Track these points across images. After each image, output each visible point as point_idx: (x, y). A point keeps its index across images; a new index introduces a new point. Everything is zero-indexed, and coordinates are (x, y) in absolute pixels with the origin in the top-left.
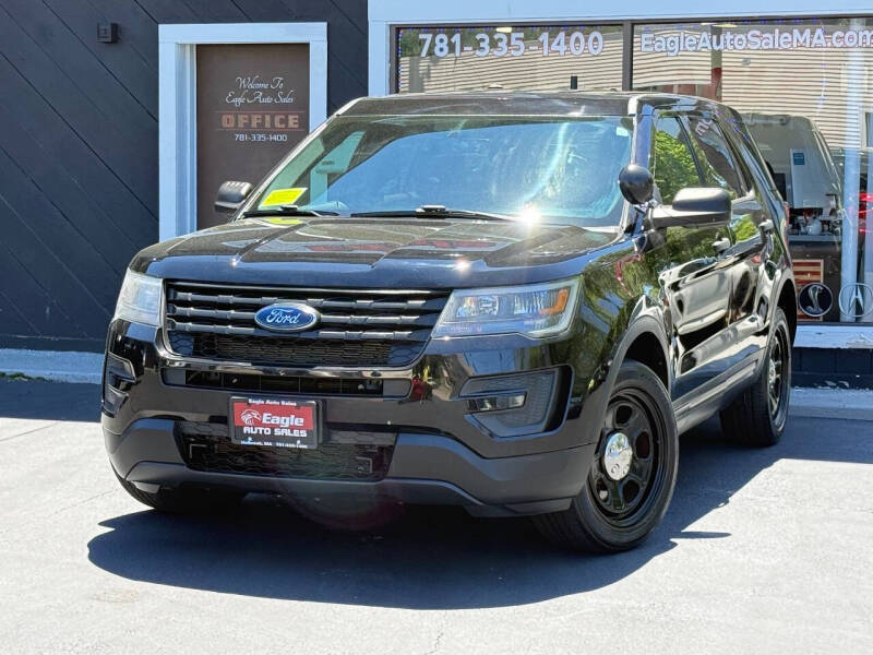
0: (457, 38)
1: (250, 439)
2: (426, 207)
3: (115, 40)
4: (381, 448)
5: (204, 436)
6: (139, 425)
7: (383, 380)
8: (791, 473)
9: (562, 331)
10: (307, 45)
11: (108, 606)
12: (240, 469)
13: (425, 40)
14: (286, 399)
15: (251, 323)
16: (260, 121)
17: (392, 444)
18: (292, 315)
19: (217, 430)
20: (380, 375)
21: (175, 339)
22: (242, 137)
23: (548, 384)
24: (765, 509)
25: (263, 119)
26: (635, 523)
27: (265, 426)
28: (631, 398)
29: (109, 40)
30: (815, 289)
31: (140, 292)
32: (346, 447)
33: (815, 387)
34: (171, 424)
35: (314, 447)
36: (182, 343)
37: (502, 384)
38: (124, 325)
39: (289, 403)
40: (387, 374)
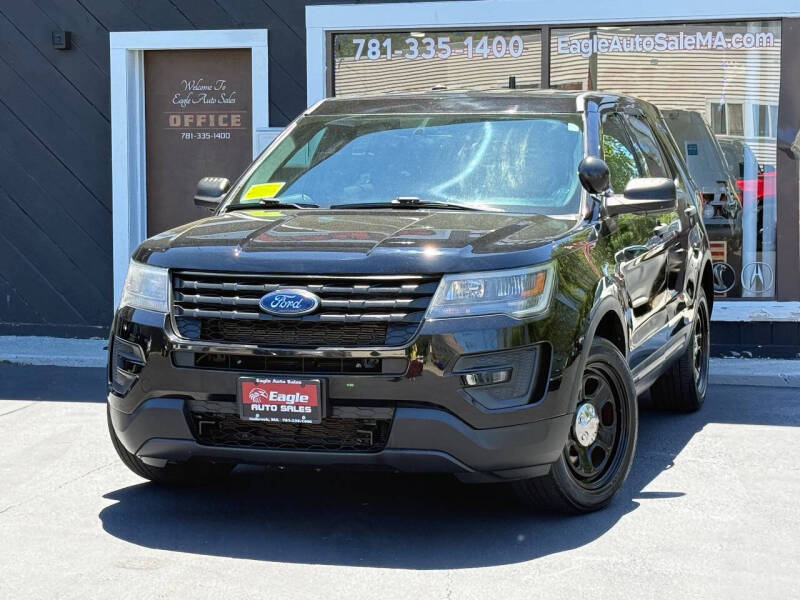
0: (388, 43)
1: (258, 415)
2: (401, 198)
3: (69, 47)
4: (379, 422)
5: (212, 414)
6: (149, 405)
7: (381, 359)
8: (721, 436)
9: (542, 311)
10: (248, 51)
11: (134, 573)
12: (245, 443)
13: (358, 45)
14: (292, 378)
15: (256, 308)
16: (204, 120)
17: (390, 417)
18: (295, 300)
19: (225, 408)
20: (378, 354)
21: (183, 324)
22: (188, 136)
23: (530, 360)
24: (709, 470)
25: (208, 119)
26: (603, 486)
27: (272, 403)
28: (597, 372)
29: (64, 47)
30: (719, 269)
31: (146, 281)
32: (348, 421)
33: (722, 357)
34: (181, 402)
35: (319, 421)
36: (190, 327)
37: (489, 361)
38: (128, 311)
39: (294, 382)
40: (385, 352)
